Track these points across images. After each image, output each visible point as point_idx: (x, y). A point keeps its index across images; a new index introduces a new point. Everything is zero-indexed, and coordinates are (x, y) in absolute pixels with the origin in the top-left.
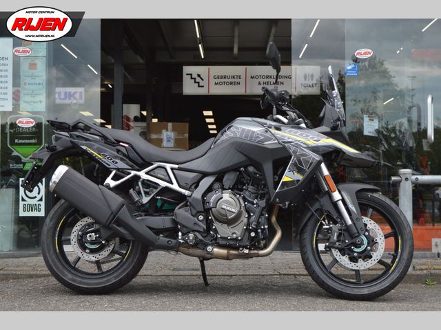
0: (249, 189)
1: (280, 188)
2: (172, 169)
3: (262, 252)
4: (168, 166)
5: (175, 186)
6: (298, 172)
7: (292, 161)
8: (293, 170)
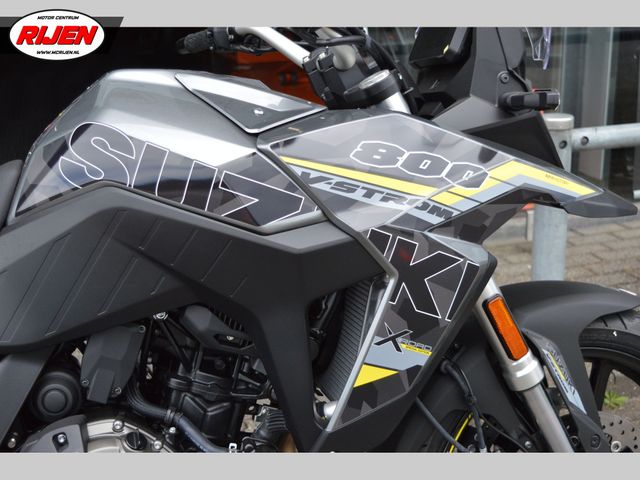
1: (346, 416)
6: (413, 338)
7: (392, 298)
8: (393, 334)
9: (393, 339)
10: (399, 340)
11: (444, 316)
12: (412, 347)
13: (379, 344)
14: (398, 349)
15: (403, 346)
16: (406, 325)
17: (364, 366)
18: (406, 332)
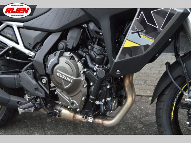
0: (95, 49)
1: (120, 57)
2: (19, 28)
3: (107, 123)
4: (15, 25)
5: (20, 47)
6: (146, 33)
7: (138, 17)
8: (138, 31)
9: (138, 32)
10: (140, 33)
11: (159, 27)
12: (146, 37)
13: (132, 33)
14: (140, 37)
15: (142, 36)
16: (143, 28)
17: (127, 40)
18: (143, 31)
